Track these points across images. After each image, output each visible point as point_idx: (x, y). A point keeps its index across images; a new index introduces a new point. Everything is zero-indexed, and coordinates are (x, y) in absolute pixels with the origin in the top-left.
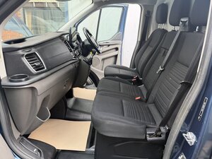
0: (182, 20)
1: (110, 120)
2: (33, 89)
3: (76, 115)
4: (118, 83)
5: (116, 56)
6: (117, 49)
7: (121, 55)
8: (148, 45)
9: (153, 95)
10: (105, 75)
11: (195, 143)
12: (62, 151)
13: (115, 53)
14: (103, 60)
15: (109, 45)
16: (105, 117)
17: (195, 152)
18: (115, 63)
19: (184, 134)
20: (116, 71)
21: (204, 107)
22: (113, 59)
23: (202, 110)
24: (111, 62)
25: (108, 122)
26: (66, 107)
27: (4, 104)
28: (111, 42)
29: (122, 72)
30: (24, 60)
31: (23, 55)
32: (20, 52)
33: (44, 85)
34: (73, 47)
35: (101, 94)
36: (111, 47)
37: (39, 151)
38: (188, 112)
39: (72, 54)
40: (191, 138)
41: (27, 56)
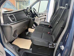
0: (66, 4)
1: (36, 39)
2: (11, 27)
3: (28, 37)
4: (43, 27)
5: (45, 18)
6: (46, 16)
7: (47, 18)
8: (56, 14)
9: (54, 32)
10: (39, 25)
11: (64, 49)
12: (22, 49)
13: (45, 17)
14: (40, 19)
15: (43, 14)
16: (34, 38)
17: (63, 53)
18: (45, 21)
19: (60, 46)
20: (44, 23)
21: (67, 36)
22: (44, 19)
23: (67, 38)
24: (43, 20)
25: (35, 40)
26: (25, 35)
27: (2, 31)
28: (43, 13)
29: (46, 24)
30: (9, 17)
31: (8, 16)
32: (8, 15)
33: (15, 26)
34: (28, 14)
35: (36, 31)
36: (43, 15)
37: (13, 47)
38: (62, 38)
39: (27, 16)
40: (63, 47)
41: (10, 16)
